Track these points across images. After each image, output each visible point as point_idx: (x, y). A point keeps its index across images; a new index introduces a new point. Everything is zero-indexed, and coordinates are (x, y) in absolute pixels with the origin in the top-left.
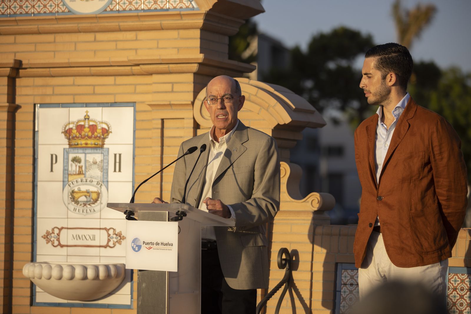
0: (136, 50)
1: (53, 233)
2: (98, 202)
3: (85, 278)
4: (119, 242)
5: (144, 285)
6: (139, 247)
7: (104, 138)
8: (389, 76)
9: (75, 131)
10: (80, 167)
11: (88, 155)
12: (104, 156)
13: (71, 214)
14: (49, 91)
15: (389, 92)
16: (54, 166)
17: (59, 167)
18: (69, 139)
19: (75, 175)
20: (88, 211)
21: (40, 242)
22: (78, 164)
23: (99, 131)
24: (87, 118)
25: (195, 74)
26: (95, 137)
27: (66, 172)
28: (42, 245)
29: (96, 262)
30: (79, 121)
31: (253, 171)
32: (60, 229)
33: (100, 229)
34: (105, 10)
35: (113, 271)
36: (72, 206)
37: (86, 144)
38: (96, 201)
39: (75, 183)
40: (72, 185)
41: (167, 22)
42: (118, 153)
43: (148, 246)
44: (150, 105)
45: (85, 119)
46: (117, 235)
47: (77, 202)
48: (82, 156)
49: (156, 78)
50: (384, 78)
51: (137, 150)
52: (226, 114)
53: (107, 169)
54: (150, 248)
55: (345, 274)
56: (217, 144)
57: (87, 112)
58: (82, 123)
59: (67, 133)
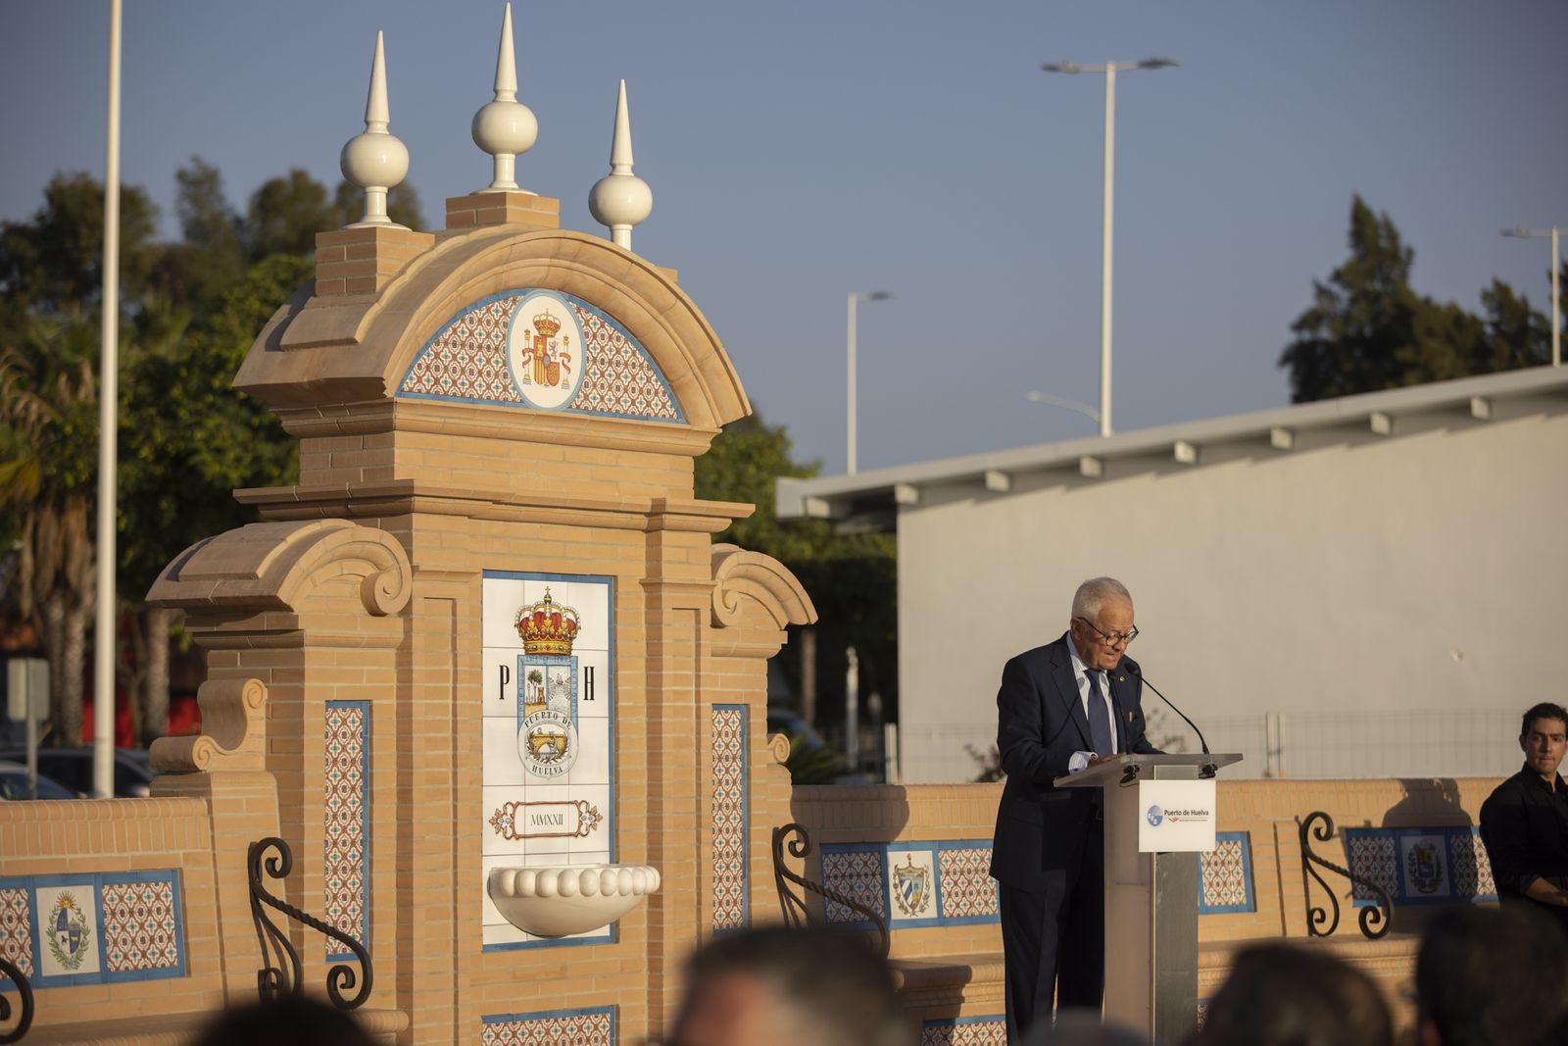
1: (505, 813)
2: (566, 754)
4: (593, 826)
6: (1159, 819)
7: (571, 639)
9: (532, 624)
10: (541, 691)
11: (550, 668)
12: (571, 670)
13: (531, 778)
14: (503, 545)
16: (505, 686)
17: (511, 689)
18: (524, 638)
19: (533, 704)
20: (553, 770)
21: (488, 832)
22: (538, 686)
23: (564, 625)
24: (548, 601)
26: (560, 637)
27: (522, 699)
30: (538, 605)
32: (515, 806)
33: (569, 803)
34: (570, 407)
36: (531, 762)
37: (548, 648)
38: (564, 751)
39: (534, 719)
40: (530, 724)
42: (589, 665)
43: (1172, 817)
45: (546, 602)
46: (590, 813)
47: (537, 755)
48: (542, 670)
53: (576, 695)
54: (1176, 820)
57: (548, 589)
58: (541, 610)
59: (522, 625)
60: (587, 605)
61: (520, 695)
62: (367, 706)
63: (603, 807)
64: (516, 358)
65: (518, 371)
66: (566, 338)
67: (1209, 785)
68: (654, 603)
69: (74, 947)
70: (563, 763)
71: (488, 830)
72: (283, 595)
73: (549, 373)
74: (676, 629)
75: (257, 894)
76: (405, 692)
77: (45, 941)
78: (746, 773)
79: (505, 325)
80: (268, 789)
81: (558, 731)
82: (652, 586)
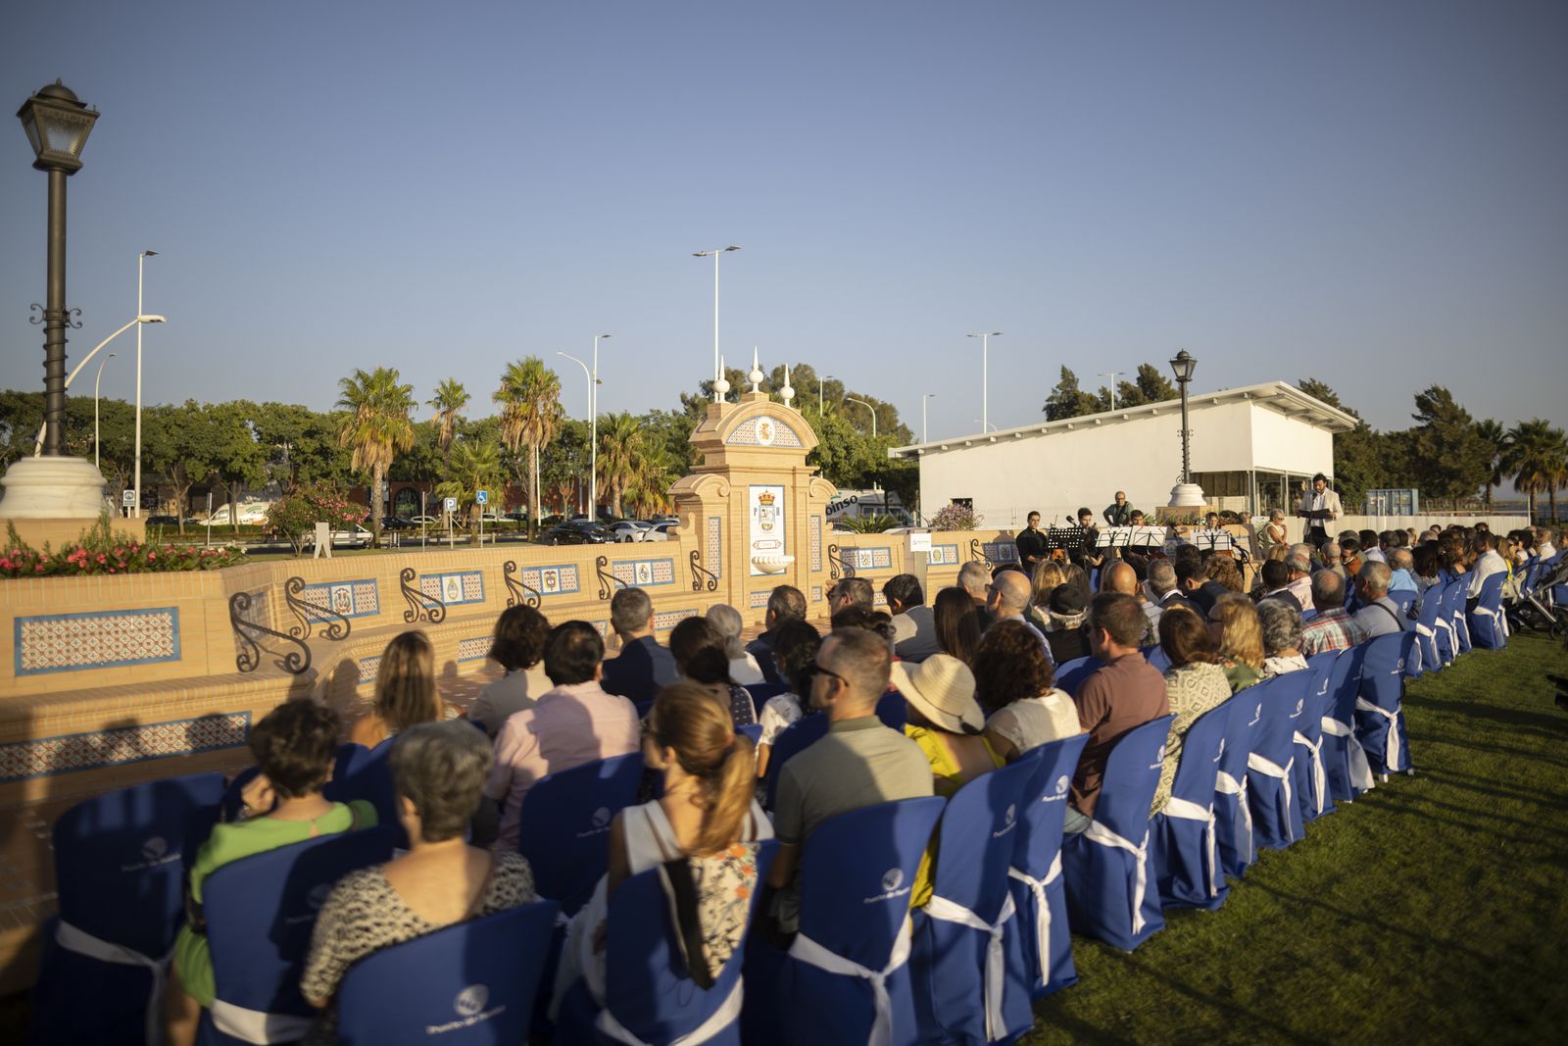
0: (784, 462)
1: (756, 543)
2: (772, 528)
7: (773, 501)
9: (762, 498)
10: (765, 514)
11: (768, 508)
12: (773, 509)
13: (763, 534)
14: (755, 479)
18: (761, 501)
19: (763, 517)
20: (769, 533)
22: (764, 512)
23: (771, 497)
24: (767, 492)
25: (809, 475)
26: (770, 501)
27: (760, 515)
28: (752, 549)
32: (759, 542)
36: (763, 531)
37: (767, 503)
40: (762, 521)
41: (795, 452)
47: (764, 529)
48: (765, 508)
49: (794, 475)
53: (775, 514)
57: (766, 489)
58: (765, 494)
59: (760, 498)
60: (777, 492)
62: (719, 518)
63: (782, 541)
64: (757, 433)
65: (758, 436)
66: (771, 428)
67: (930, 534)
68: (794, 491)
70: (771, 531)
71: (752, 547)
72: (696, 493)
73: (766, 436)
74: (800, 498)
75: (692, 564)
76: (729, 515)
77: (638, 576)
78: (820, 532)
79: (754, 425)
80: (695, 539)
81: (770, 523)
82: (794, 487)
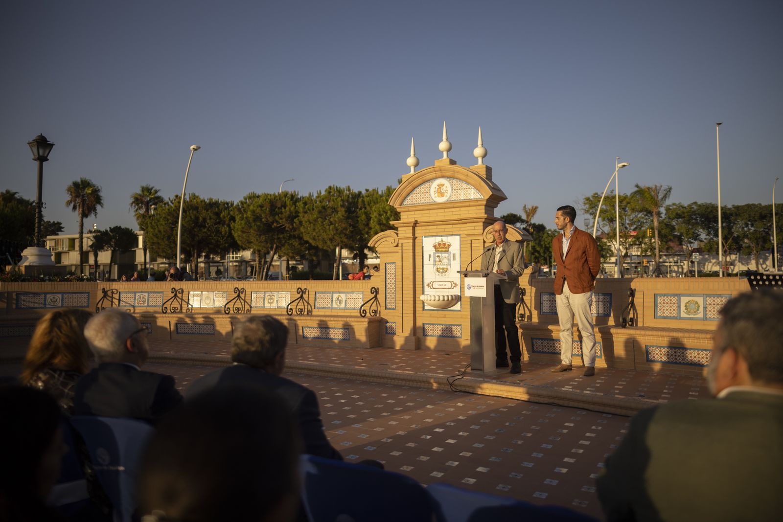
0: (460, 214)
1: (430, 284)
3: (444, 300)
4: (456, 287)
5: (472, 302)
6: (470, 288)
7: (449, 248)
8: (566, 219)
9: (437, 246)
10: (440, 259)
11: (443, 255)
12: (449, 254)
13: (437, 277)
14: (427, 231)
15: (567, 225)
16: (430, 259)
17: (432, 259)
18: (435, 249)
19: (438, 262)
20: (443, 275)
21: (426, 287)
23: (447, 245)
24: (442, 241)
25: (483, 222)
26: (445, 248)
28: (426, 289)
29: (447, 294)
30: (439, 242)
31: (513, 257)
32: (433, 282)
33: (448, 282)
34: (449, 201)
35: (454, 297)
36: (437, 273)
37: (442, 250)
38: (446, 271)
39: (438, 265)
41: (471, 204)
42: (454, 253)
43: (474, 287)
44: (466, 235)
46: (454, 284)
47: (439, 272)
48: (440, 255)
49: (468, 225)
50: (565, 219)
51: (461, 252)
52: (501, 237)
53: (450, 260)
55: (544, 297)
56: (498, 248)
57: (442, 238)
59: (435, 246)
61: (434, 261)
62: (395, 264)
63: (458, 283)
64: (432, 193)
65: (433, 195)
66: (446, 187)
68: (470, 238)
69: (340, 303)
70: (446, 273)
73: (442, 194)
76: (400, 261)
79: (430, 187)
81: (446, 267)
